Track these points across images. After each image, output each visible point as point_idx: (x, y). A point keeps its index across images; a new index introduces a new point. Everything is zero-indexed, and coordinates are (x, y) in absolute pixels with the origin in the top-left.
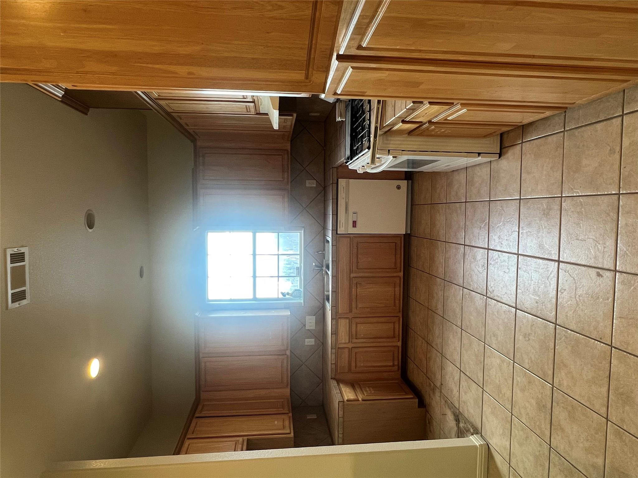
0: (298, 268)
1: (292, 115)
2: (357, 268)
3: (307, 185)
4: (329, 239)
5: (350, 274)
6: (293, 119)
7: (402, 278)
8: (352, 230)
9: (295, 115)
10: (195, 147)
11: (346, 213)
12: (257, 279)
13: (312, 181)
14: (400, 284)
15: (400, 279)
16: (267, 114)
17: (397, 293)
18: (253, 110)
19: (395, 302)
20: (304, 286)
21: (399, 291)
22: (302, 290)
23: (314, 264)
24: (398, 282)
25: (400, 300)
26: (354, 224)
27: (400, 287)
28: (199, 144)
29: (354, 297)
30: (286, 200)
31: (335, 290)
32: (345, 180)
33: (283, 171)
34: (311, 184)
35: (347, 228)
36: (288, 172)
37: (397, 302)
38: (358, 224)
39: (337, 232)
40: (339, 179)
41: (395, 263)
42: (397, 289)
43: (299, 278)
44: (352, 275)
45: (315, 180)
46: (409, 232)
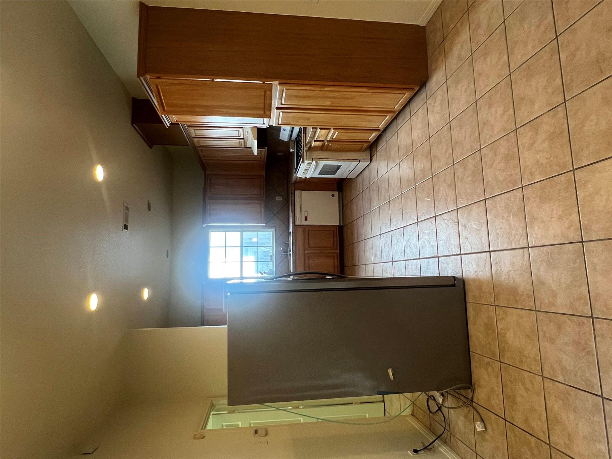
0: (271, 256)
1: (265, 148)
2: (309, 247)
3: (277, 199)
4: (291, 230)
5: (304, 252)
6: (265, 150)
7: (339, 253)
8: (305, 223)
9: (266, 148)
10: (205, 174)
11: (300, 211)
12: (243, 263)
13: (279, 197)
14: (337, 257)
15: (337, 254)
16: (251, 148)
17: (336, 264)
18: (243, 144)
19: (334, 269)
20: (276, 267)
21: (337, 262)
22: (274, 270)
23: (281, 249)
24: (336, 256)
25: (338, 268)
26: (306, 219)
27: (337, 259)
28: (207, 172)
29: (307, 266)
30: (263, 206)
31: (294, 261)
32: (299, 191)
33: (260, 187)
34: (279, 199)
35: (301, 221)
36: (264, 189)
37: (336, 269)
38: (308, 218)
39: (295, 224)
40: (296, 191)
41: (334, 244)
42: (336, 260)
43: (272, 262)
44: (306, 252)
45: (282, 196)
46: (342, 225)
